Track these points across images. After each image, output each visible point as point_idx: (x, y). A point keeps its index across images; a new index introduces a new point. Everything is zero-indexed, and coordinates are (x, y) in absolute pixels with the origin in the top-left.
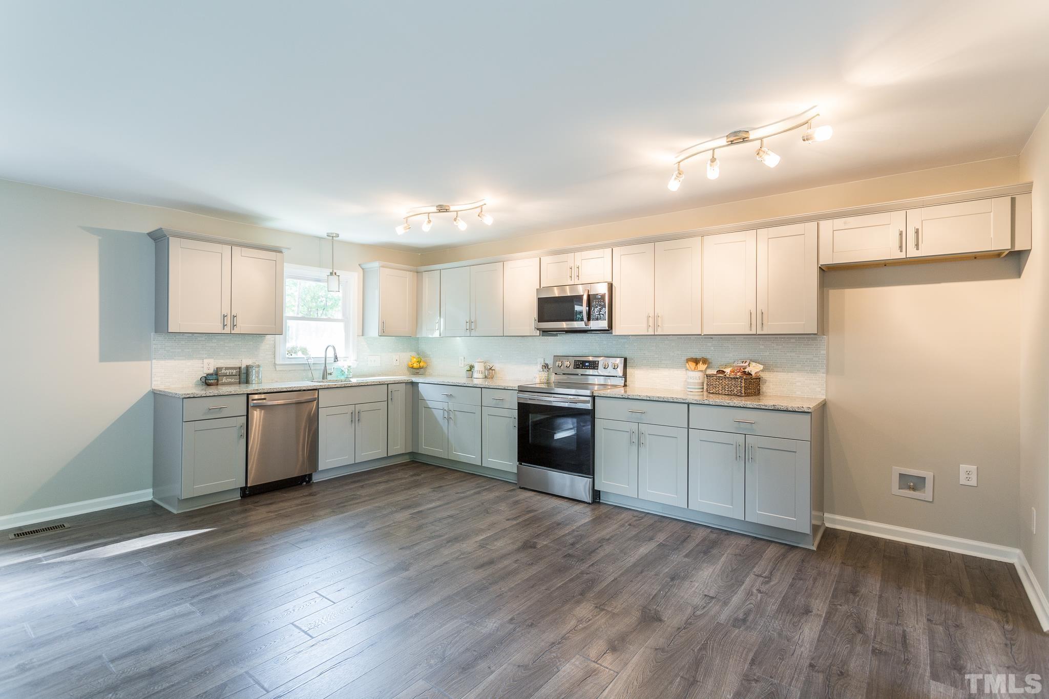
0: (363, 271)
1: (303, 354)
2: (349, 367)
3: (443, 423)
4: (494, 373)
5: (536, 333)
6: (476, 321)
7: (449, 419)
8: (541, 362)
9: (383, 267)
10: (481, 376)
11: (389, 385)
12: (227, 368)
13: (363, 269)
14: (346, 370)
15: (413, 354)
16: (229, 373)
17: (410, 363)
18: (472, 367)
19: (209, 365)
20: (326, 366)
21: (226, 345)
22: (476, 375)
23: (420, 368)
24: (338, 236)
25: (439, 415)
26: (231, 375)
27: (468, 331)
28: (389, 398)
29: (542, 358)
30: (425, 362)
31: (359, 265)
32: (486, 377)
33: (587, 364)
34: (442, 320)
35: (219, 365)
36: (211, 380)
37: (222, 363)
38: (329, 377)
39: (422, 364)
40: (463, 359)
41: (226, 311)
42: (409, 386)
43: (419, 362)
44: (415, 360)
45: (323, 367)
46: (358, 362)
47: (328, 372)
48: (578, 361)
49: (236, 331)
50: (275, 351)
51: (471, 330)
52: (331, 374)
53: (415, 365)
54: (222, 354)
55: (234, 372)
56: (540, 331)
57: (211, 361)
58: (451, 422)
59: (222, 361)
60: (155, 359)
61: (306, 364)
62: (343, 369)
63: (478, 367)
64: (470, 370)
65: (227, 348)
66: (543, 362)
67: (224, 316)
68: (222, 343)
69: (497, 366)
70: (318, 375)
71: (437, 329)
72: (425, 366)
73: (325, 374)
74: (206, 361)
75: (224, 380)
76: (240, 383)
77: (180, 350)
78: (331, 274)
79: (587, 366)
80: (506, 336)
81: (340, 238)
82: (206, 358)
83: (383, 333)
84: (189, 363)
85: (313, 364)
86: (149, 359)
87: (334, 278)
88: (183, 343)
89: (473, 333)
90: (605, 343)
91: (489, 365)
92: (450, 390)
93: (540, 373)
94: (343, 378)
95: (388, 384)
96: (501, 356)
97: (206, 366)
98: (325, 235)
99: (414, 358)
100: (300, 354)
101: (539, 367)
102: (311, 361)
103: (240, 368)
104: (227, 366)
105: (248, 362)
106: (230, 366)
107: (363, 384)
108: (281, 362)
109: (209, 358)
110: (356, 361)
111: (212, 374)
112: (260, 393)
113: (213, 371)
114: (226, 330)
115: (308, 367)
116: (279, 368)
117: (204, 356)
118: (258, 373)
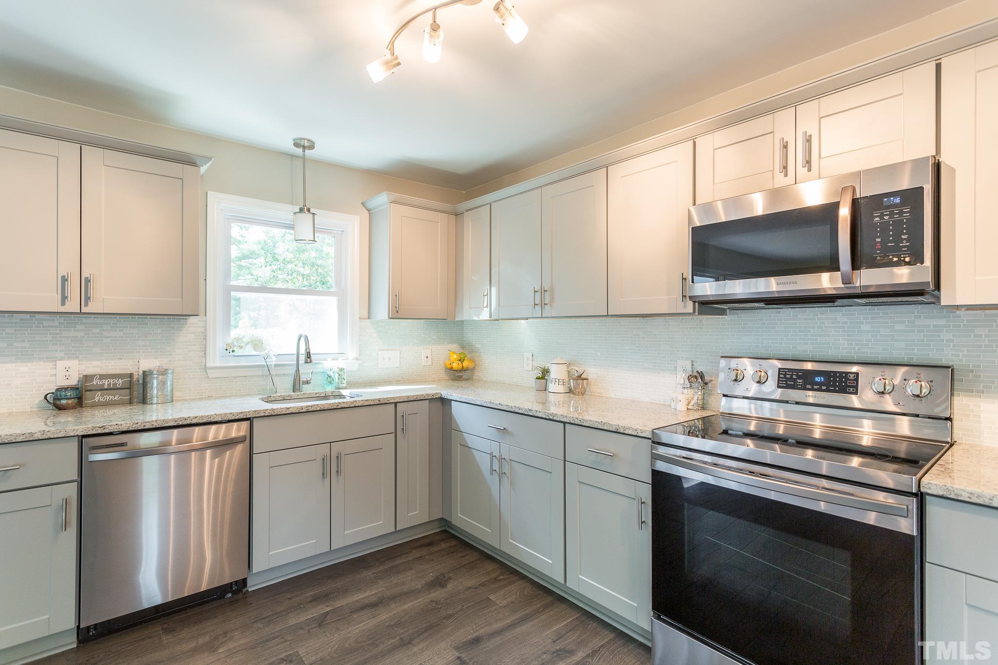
0: (369, 214)
1: (255, 349)
2: (342, 370)
3: (493, 481)
4: (588, 384)
5: (685, 307)
6: (552, 289)
7: (502, 474)
8: (684, 367)
9: (394, 202)
10: (561, 389)
11: (398, 404)
12: (103, 377)
13: (369, 210)
14: (337, 376)
15: (454, 347)
16: (108, 385)
17: (448, 362)
18: (545, 372)
19: (65, 371)
20: (298, 370)
21: (105, 334)
22: (552, 387)
23: (463, 370)
24: (313, 146)
25: (484, 461)
26: (113, 389)
27: (538, 308)
28: (399, 427)
29: (687, 359)
30: (473, 361)
31: (363, 204)
32: (570, 391)
33: (818, 379)
34: (494, 290)
35: (89, 371)
36: (69, 399)
37: (95, 367)
38: (307, 389)
39: (465, 364)
40: (531, 357)
42: (439, 404)
43: (461, 360)
44: (455, 356)
45: (292, 371)
46: (360, 362)
47: (301, 380)
48: (790, 370)
49: (91, 308)
50: (205, 345)
51: (543, 305)
52: (307, 382)
53: (455, 366)
54: (96, 350)
55: (120, 382)
56: (694, 302)
57: (74, 364)
58: (505, 480)
59: (97, 363)
61: (263, 366)
62: (331, 373)
63: (557, 372)
64: (543, 378)
65: (105, 340)
66: (690, 369)
67: (64, 280)
68: (95, 331)
69: (591, 372)
70: (284, 386)
71: (485, 306)
72: (471, 365)
73: (297, 385)
74: (61, 364)
75: (98, 397)
76: (131, 402)
77: (4, 345)
78: (301, 210)
79: (820, 384)
80: (612, 316)
82: (62, 359)
83: (396, 314)
85: (276, 366)
87: (307, 217)
88: (11, 331)
89: (547, 311)
90: (867, 327)
91: (578, 369)
92: (502, 420)
93: (685, 391)
95: (396, 403)
96: (599, 354)
97: (61, 373)
99: (454, 353)
100: (249, 350)
101: (681, 377)
102: (273, 361)
103: (131, 375)
104: (104, 372)
105: (147, 364)
106: (111, 372)
107: (346, 406)
108: (218, 364)
109: (70, 358)
110: (357, 359)
111: (74, 388)
112: (111, 434)
113: (73, 381)
114: (72, 306)
115: (267, 371)
116: (211, 374)
117: (62, 354)
118: (164, 383)
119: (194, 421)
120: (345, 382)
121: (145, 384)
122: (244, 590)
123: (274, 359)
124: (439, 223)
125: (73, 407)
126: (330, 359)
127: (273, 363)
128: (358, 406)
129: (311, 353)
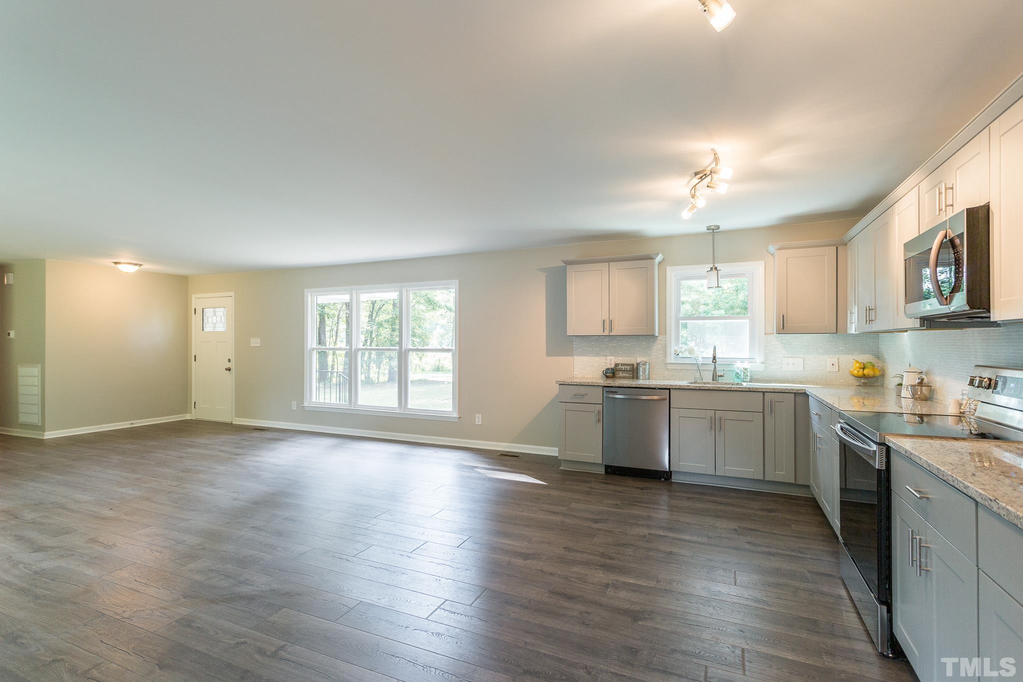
0: (773, 257)
1: (690, 354)
2: (746, 369)
6: (875, 308)
9: (780, 249)
10: (908, 394)
11: (766, 393)
12: (622, 365)
13: (773, 255)
14: (742, 373)
15: (867, 357)
16: (624, 368)
17: (852, 370)
19: (610, 361)
20: (715, 367)
21: (624, 345)
22: (903, 392)
24: (718, 227)
26: (626, 371)
28: (767, 409)
31: (767, 251)
35: (618, 362)
36: (611, 373)
37: (621, 360)
38: (720, 379)
41: (606, 317)
44: (858, 365)
47: (718, 374)
49: (614, 333)
50: (666, 351)
52: (722, 376)
54: (621, 352)
55: (629, 368)
57: (612, 358)
59: (621, 358)
60: (575, 355)
61: (695, 363)
63: (906, 380)
64: (901, 384)
65: (624, 348)
67: (604, 321)
68: (620, 343)
70: (708, 377)
71: (853, 322)
73: (715, 376)
74: (608, 358)
75: (621, 374)
76: (632, 376)
77: (591, 349)
78: (712, 269)
81: (722, 228)
82: (609, 356)
83: (782, 330)
84: (597, 359)
85: (702, 364)
86: (572, 355)
87: (715, 272)
88: (593, 343)
94: (737, 381)
95: (763, 392)
97: (608, 362)
98: (704, 229)
99: (858, 362)
100: (686, 354)
102: (700, 361)
103: (633, 365)
104: (623, 363)
105: (639, 360)
106: (626, 363)
107: (725, 389)
108: (672, 361)
109: (612, 356)
110: (763, 363)
111: (612, 369)
112: (613, 387)
113: (613, 366)
114: (606, 333)
115: (698, 367)
116: (669, 367)
117: (608, 354)
118: (644, 369)
119: (643, 386)
120: (749, 378)
121: (637, 369)
122: (670, 480)
123: (701, 360)
124: (826, 256)
125: (611, 377)
126: (739, 362)
127: (701, 363)
128: (734, 391)
129: (717, 356)
